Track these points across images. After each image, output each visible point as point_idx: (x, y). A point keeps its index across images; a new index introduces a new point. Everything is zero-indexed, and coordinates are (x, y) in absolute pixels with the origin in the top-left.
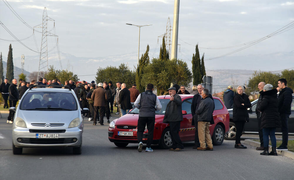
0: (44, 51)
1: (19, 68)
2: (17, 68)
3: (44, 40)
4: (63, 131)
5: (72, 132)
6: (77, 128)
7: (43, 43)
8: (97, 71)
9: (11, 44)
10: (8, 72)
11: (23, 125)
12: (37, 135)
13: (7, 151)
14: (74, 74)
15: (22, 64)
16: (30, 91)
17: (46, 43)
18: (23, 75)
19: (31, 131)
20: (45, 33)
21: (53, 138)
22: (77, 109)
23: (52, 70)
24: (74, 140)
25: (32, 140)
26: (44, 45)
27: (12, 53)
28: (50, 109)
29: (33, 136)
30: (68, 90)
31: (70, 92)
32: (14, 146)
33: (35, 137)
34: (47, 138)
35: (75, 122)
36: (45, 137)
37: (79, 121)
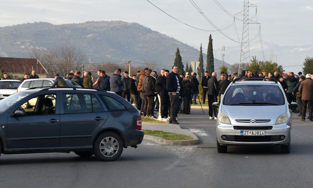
0: (245, 40)
1: (219, 60)
2: (217, 60)
3: (246, 29)
4: (270, 128)
5: (279, 128)
6: (285, 124)
7: (244, 31)
8: (304, 61)
9: (211, 35)
10: (208, 64)
11: (227, 122)
12: (242, 132)
13: (211, 149)
14: (279, 65)
15: (223, 55)
16: (234, 85)
17: (247, 31)
18: (224, 67)
19: (236, 128)
20: (247, 21)
21: (259, 135)
22: (284, 103)
23: (254, 61)
24: (282, 138)
25: (236, 138)
26: (245, 34)
27: (212, 43)
28: (254, 104)
29: (238, 133)
30: (274, 82)
31: (276, 85)
32: (218, 144)
33: (240, 134)
34: (253, 135)
35: (282, 117)
36: (251, 135)
37: (286, 116)
